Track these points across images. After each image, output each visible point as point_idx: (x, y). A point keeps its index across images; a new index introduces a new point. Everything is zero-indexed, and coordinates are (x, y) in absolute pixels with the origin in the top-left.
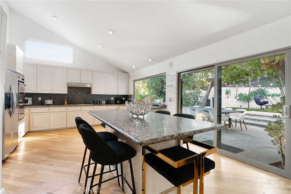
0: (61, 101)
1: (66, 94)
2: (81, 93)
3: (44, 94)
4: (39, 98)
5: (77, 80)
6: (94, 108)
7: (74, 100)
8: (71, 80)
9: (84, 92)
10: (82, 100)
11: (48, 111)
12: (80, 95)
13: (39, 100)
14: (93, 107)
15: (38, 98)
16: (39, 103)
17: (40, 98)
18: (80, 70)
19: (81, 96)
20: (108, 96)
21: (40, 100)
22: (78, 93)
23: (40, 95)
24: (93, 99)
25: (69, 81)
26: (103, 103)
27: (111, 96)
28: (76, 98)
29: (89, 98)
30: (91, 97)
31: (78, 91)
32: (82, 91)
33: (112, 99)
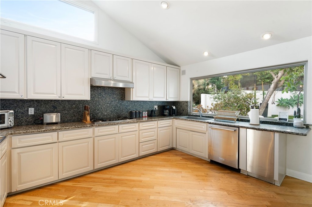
0: (75, 113)
2: (109, 99)
3: (42, 100)
4: (30, 109)
5: (107, 74)
7: (98, 112)
8: (97, 73)
9: (115, 96)
10: (111, 111)
11: (56, 141)
13: (30, 114)
14: (137, 124)
15: (28, 111)
16: (30, 119)
17: (33, 109)
18: (113, 55)
19: (110, 104)
20: (150, 103)
21: (33, 113)
22: (106, 98)
23: (32, 103)
24: (130, 109)
25: (94, 75)
26: (144, 115)
27: (154, 103)
28: (102, 108)
29: (122, 108)
30: (127, 106)
31: (105, 95)
32: (112, 95)
33: (156, 108)
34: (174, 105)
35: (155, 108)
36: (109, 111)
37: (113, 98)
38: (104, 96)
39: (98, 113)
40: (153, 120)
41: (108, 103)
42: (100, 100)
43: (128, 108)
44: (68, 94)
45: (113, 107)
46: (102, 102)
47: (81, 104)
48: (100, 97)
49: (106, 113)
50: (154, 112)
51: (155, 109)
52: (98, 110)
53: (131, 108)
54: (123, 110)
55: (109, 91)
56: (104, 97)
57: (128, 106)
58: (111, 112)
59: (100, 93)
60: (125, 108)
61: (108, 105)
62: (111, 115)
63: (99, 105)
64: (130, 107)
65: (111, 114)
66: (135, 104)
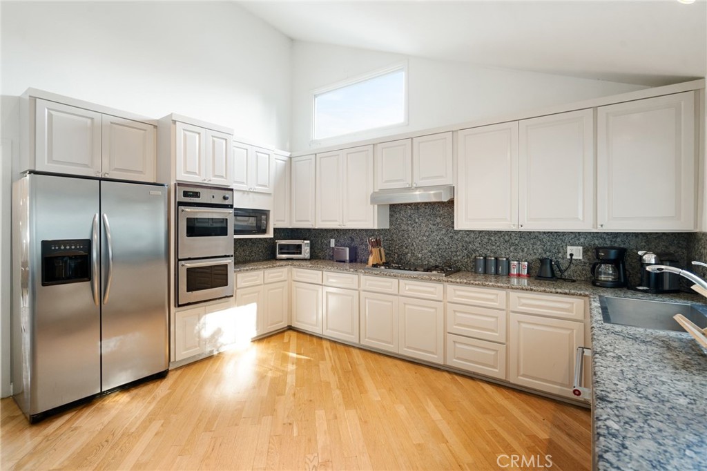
1: (385, 230)
2: (427, 226)
4: (331, 240)
6: (445, 292)
7: (407, 250)
8: (387, 182)
9: (438, 220)
10: (430, 251)
12: (427, 234)
13: (331, 246)
14: (440, 286)
16: (332, 253)
17: (334, 241)
18: (412, 139)
19: (428, 237)
20: (546, 239)
21: (334, 246)
22: (420, 225)
23: (333, 233)
24: (475, 251)
25: (381, 186)
26: (514, 271)
27: (567, 239)
28: (413, 245)
29: (455, 246)
30: (466, 242)
31: (418, 218)
32: (432, 219)
33: (571, 255)
34: (649, 250)
35: (569, 253)
36: (426, 251)
37: (434, 225)
38: (417, 220)
39: (407, 254)
40: (488, 286)
41: (424, 236)
42: (410, 228)
43: (471, 246)
44: (350, 221)
45: (434, 243)
46: (413, 232)
47: (381, 236)
48: (409, 222)
49: (420, 255)
50: (548, 266)
51: (569, 257)
52: (406, 248)
53: (478, 249)
54: (456, 252)
55: (427, 210)
56: (416, 223)
57: (470, 242)
58: (430, 254)
59: (410, 216)
60: (463, 246)
61: (425, 238)
62: (431, 260)
63: (409, 237)
64: (477, 245)
65: (431, 257)
66: (489, 239)
